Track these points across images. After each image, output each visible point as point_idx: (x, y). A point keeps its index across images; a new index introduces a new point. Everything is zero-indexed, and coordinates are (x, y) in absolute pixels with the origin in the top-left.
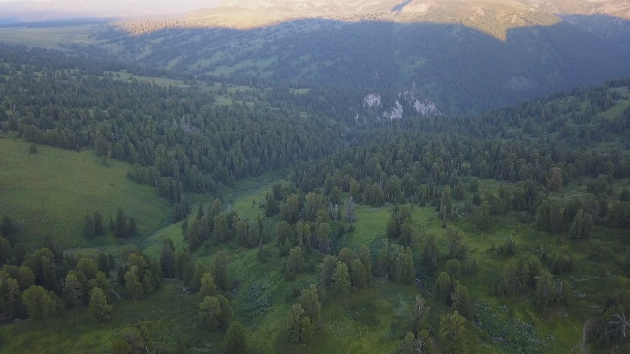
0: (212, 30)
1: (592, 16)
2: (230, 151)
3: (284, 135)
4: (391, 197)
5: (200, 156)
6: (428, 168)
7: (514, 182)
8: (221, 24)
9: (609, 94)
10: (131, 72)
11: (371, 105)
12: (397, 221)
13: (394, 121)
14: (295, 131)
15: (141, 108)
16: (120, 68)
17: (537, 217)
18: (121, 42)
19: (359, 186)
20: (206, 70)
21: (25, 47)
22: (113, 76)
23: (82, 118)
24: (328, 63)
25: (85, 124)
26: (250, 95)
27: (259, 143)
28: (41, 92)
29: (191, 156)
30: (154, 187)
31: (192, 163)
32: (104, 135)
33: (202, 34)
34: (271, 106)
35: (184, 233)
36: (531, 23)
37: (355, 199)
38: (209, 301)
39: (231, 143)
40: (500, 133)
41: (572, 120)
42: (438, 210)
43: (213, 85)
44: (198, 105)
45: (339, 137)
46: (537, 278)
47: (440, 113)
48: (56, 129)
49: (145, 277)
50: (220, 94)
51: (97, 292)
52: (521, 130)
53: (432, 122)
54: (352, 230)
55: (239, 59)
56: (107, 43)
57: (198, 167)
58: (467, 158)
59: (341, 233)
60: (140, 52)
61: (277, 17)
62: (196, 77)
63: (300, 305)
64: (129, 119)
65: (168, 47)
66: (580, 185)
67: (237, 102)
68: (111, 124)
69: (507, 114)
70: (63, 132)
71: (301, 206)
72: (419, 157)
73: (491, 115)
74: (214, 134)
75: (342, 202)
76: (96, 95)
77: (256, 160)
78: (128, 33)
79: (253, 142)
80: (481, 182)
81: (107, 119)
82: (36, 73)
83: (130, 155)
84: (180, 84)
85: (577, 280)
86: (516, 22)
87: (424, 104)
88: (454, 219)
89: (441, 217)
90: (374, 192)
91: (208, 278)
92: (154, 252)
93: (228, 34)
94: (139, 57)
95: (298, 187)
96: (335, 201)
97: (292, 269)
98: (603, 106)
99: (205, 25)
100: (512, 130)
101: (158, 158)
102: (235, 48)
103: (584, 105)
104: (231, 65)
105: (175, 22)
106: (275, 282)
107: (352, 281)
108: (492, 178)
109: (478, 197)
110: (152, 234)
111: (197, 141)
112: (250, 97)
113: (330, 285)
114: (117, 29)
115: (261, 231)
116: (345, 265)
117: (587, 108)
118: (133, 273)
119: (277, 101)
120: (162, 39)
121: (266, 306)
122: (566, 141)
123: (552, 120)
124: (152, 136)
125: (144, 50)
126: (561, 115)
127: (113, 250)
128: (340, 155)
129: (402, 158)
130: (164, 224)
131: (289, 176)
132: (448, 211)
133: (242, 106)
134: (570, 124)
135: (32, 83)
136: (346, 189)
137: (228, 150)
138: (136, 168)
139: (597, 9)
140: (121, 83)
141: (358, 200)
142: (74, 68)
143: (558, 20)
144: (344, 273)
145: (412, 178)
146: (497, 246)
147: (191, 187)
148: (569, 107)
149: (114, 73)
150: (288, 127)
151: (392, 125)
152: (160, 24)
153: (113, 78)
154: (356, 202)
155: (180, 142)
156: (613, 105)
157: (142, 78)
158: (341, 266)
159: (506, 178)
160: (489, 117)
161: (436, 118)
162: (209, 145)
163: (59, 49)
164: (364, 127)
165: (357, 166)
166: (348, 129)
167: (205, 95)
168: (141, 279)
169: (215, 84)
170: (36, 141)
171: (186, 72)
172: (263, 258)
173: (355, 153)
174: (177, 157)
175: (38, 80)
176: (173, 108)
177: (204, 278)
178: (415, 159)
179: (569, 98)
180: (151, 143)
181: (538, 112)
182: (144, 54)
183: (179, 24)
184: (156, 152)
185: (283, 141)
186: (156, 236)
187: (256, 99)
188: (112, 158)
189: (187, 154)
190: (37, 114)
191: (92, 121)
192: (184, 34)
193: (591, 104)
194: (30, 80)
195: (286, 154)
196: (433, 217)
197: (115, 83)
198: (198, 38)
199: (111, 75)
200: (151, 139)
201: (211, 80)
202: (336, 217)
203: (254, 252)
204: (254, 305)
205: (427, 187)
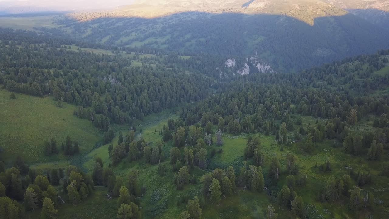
0: (129, 19)
1: (367, 10)
2: (140, 97)
3: (175, 85)
4: (246, 129)
5: (121, 101)
6: (269, 108)
7: (325, 118)
8: (135, 15)
9: (381, 60)
10: (78, 46)
11: (230, 66)
12: (251, 147)
13: (245, 76)
14: (182, 83)
15: (83, 69)
16: (71, 43)
17: (344, 144)
18: (73, 27)
19: (224, 120)
20: (126, 44)
21: (12, 30)
22: (67, 48)
23: (45, 75)
24: (202, 40)
25: (47, 79)
26: (153, 60)
27: (159, 91)
28: (20, 59)
29: (115, 100)
30: (91, 121)
31: (116, 105)
32: (59, 87)
33: (123, 21)
34: (166, 67)
35: (109, 153)
36: (329, 14)
37: (222, 130)
38: (124, 207)
39: (141, 92)
40: (312, 84)
41: (358, 76)
42: (277, 138)
43: (130, 53)
44: (120, 67)
45: (210, 86)
46: (350, 191)
47: (273, 71)
48: (28, 83)
49: (81, 188)
50: (134, 59)
51: (47, 201)
52: (325, 83)
53: (268, 77)
54: (220, 152)
55: (146, 37)
56: (64, 27)
57: (120, 107)
58: (293, 102)
59: (213, 154)
60: (84, 32)
61: (170, 10)
62: (119, 48)
63: (187, 212)
64: (76, 76)
65: (102, 29)
66: (368, 120)
67: (145, 64)
68: (64, 79)
69: (316, 72)
70: (32, 85)
71: (187, 134)
72: (262, 100)
73: (306, 73)
74: (130, 86)
75: (213, 132)
76: (55, 61)
77: (157, 102)
78: (77, 21)
79: (155, 91)
80: (303, 118)
81: (62, 76)
82: (17, 46)
83: (75, 100)
84: (109, 53)
85: (376, 190)
86: (320, 13)
87: (263, 65)
88: (288, 145)
89: (280, 143)
90: (235, 126)
91: (124, 190)
92: (89, 166)
93: (139, 21)
94: (84, 36)
95: (184, 120)
96: (209, 132)
97: (181, 182)
98: (377, 67)
99: (125, 15)
100: (319, 83)
101: (94, 102)
102: (144, 30)
103: (365, 66)
104: (141, 41)
105: (106, 14)
106: (169, 191)
107: (222, 191)
108: (309, 115)
109: (303, 129)
110: (89, 152)
111: (120, 90)
112: (153, 61)
113: (207, 194)
114: (70, 18)
115: (160, 152)
116: (218, 181)
117: (367, 69)
118: (73, 186)
119: (171, 64)
120: (98, 24)
121: (164, 208)
122: (354, 90)
123: (345, 76)
124: (90, 87)
125: (87, 32)
126: (351, 73)
127: (63, 164)
128: (211, 100)
129: (251, 102)
130: (97, 146)
131: (178, 113)
132: (284, 139)
133: (148, 67)
134: (357, 79)
135: (15, 52)
136: (216, 123)
137: (139, 96)
138: (80, 108)
139: (370, 6)
140: (72, 53)
141: (224, 131)
142: (42, 43)
143: (346, 12)
144: (217, 186)
145: (258, 116)
146: (319, 165)
147: (115, 120)
148: (355, 68)
149: (67, 46)
150: (177, 80)
151: (243, 79)
152: (97, 15)
153: (66, 49)
154: (223, 132)
155: (109, 91)
156: (384, 66)
157: (86, 49)
158: (215, 182)
159: (320, 115)
160: (305, 74)
161: (271, 75)
162: (127, 93)
163: (33, 30)
164: (225, 80)
165: (222, 107)
166: (215, 82)
167: (125, 60)
168: (78, 190)
169: (131, 53)
170: (15, 91)
171: (113, 45)
172: (162, 172)
173: (220, 98)
174: (106, 101)
175: (19, 50)
176: (105, 69)
177: (121, 189)
178: (260, 102)
179: (355, 61)
180: (89, 92)
181: (336, 71)
182: (87, 34)
183: (109, 15)
184: (93, 98)
185: (174, 89)
186: (92, 154)
187: (157, 62)
188: (64, 102)
189: (113, 99)
190: (16, 73)
191: (52, 77)
192: (112, 21)
193: (370, 66)
194: (13, 50)
195: (176, 98)
196: (274, 143)
197: (68, 52)
198: (120, 24)
199: (66, 47)
200: (90, 89)
201: (129, 51)
202: (210, 143)
203: (155, 168)
204: (156, 207)
205: (269, 122)
